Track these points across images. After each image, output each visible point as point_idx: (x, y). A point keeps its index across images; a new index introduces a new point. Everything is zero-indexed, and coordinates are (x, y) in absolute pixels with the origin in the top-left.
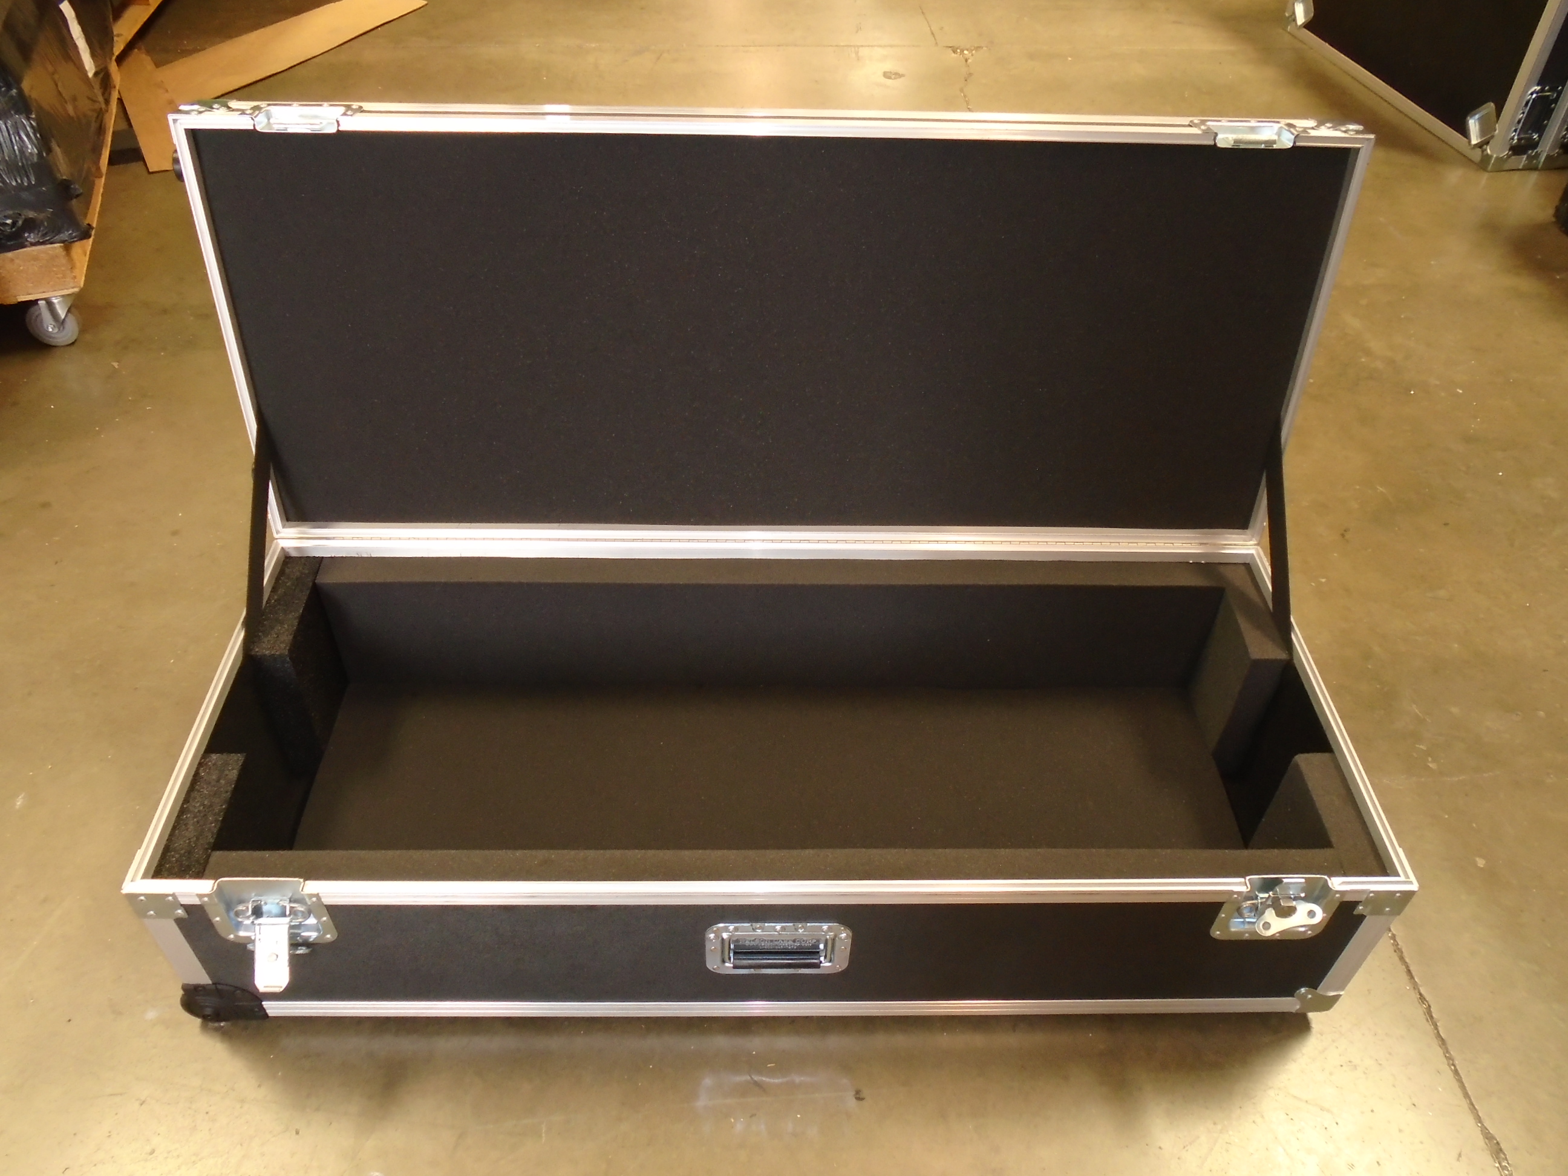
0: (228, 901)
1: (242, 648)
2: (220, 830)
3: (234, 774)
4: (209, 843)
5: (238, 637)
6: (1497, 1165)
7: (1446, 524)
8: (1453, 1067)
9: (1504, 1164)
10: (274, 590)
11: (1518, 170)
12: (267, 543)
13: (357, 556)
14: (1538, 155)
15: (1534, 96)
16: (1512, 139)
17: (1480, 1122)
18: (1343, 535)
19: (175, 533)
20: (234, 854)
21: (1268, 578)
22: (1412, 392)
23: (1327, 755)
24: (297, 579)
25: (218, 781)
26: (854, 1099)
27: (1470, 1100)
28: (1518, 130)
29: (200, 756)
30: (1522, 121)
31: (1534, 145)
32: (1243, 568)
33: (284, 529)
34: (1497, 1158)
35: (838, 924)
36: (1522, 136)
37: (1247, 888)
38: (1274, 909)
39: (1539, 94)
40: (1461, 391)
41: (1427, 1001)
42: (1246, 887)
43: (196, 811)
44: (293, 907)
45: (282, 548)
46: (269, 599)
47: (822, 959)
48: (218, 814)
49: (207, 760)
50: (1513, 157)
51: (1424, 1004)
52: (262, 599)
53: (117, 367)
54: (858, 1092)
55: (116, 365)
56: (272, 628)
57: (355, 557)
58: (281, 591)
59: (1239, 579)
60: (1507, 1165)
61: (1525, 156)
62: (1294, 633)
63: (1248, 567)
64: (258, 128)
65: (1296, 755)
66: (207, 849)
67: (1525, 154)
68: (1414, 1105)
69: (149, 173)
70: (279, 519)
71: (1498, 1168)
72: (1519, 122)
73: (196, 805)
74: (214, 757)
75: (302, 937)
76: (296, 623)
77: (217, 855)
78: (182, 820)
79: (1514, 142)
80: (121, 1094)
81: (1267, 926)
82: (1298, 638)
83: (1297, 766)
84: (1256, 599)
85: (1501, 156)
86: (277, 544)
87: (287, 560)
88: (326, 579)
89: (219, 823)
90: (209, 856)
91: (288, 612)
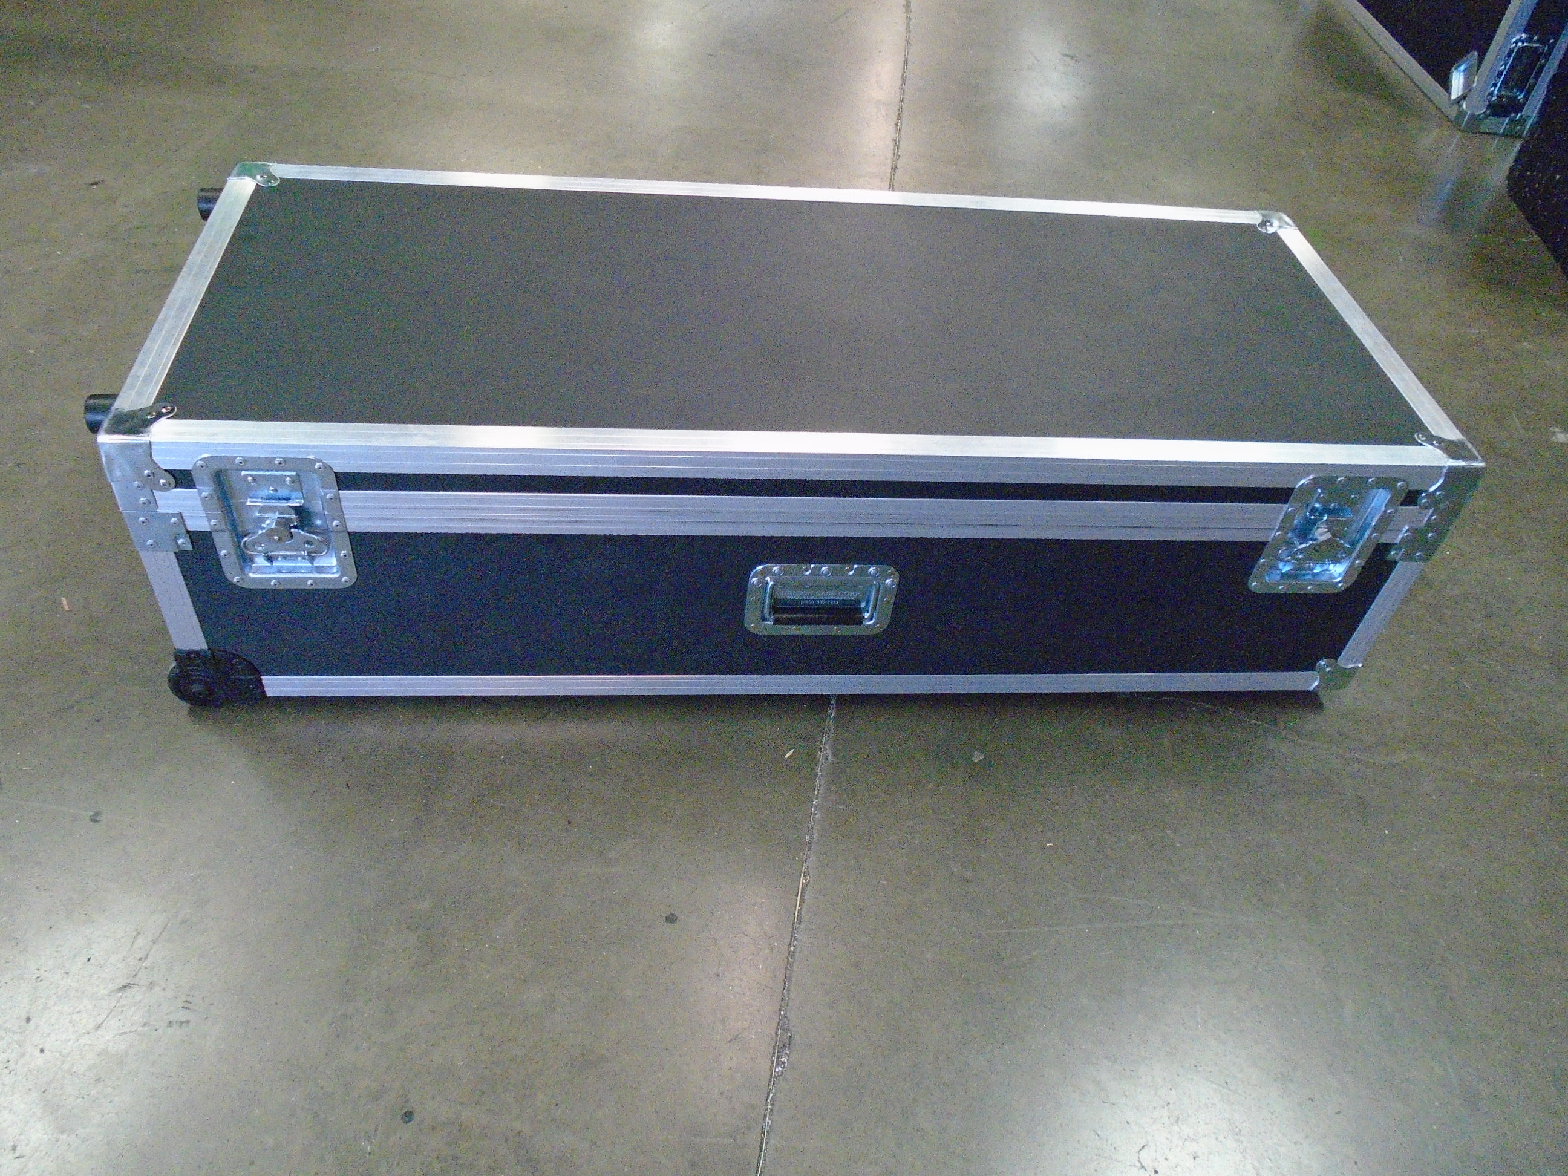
11: (1498, 135)
14: (1523, 121)
15: (1520, 44)
16: (1491, 94)
28: (1499, 85)
30: (1504, 73)
31: (1519, 107)
36: (1503, 93)
39: (1525, 44)
50: (1491, 117)
61: (1507, 120)
67: (1506, 116)
72: (1500, 74)
79: (1493, 99)
85: (1477, 114)
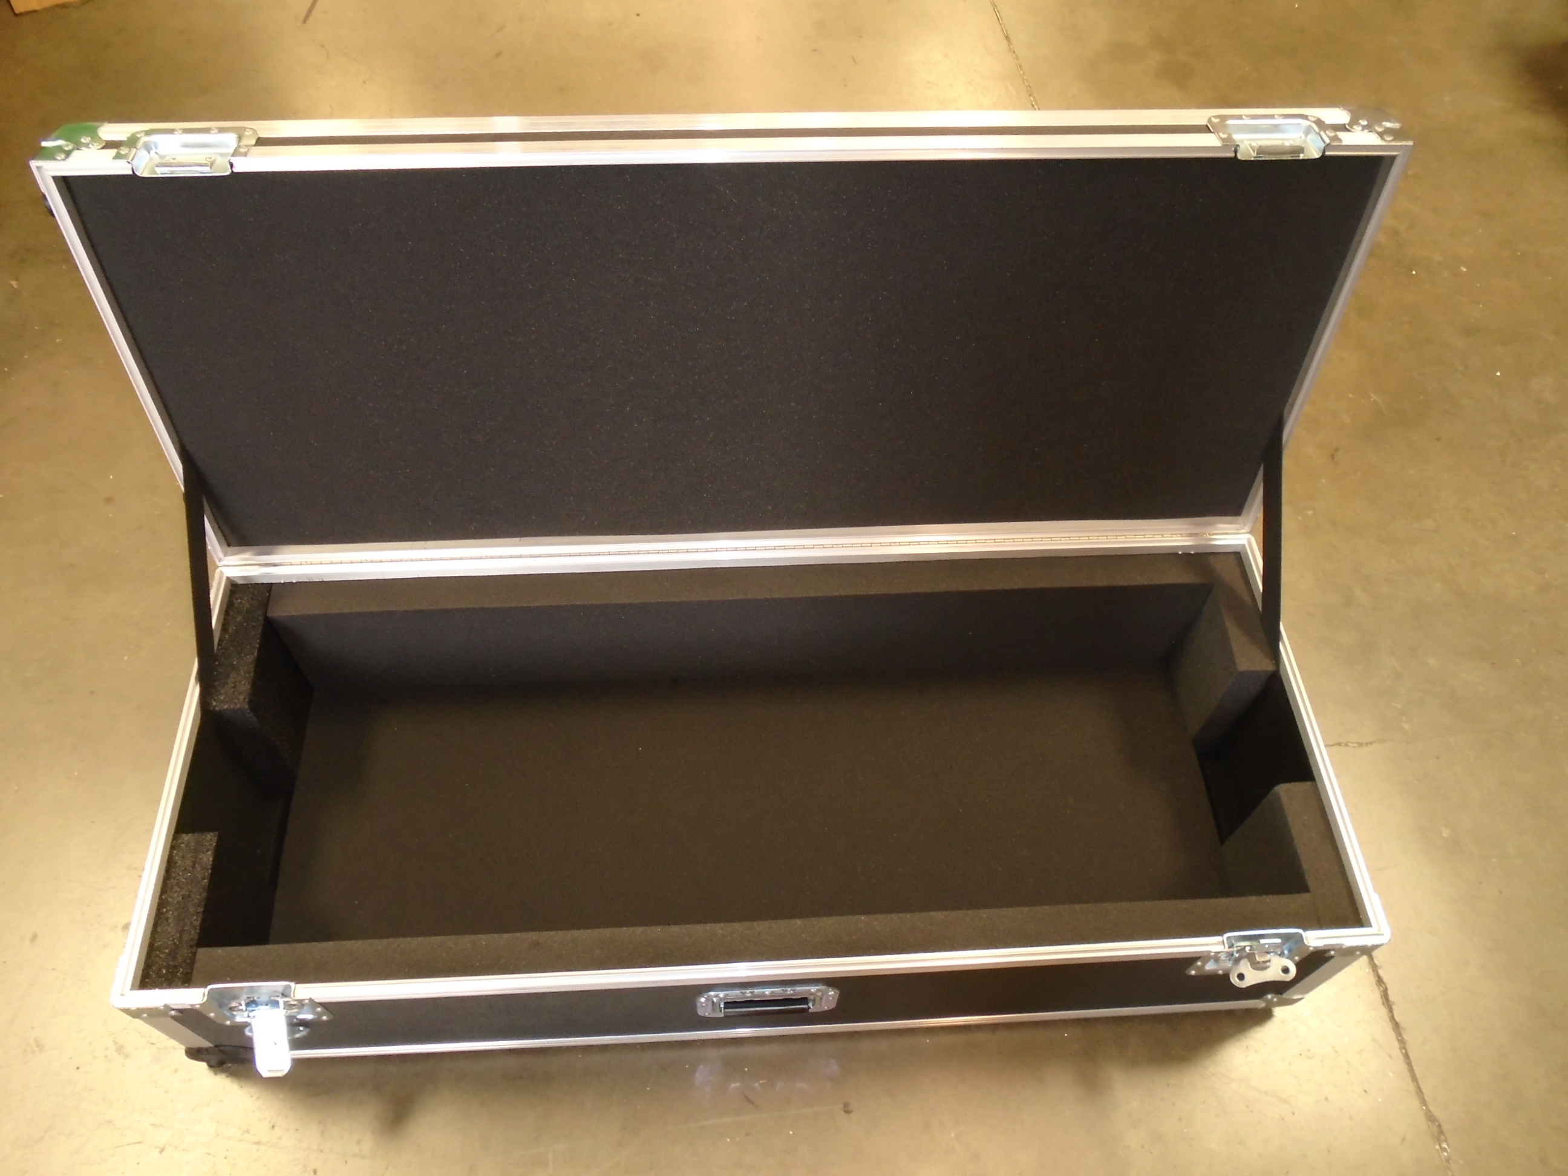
0: (220, 1000)
1: (199, 708)
2: (203, 921)
3: (208, 858)
4: (192, 940)
5: (193, 693)
6: (1438, 1147)
7: (1439, 439)
8: (1404, 1051)
9: (1445, 1145)
10: (224, 628)
12: (209, 573)
13: (308, 581)
17: (1425, 1105)
18: (1333, 457)
19: (109, 500)
20: (220, 951)
21: (1259, 575)
22: (1414, 273)
23: (1308, 783)
24: (248, 612)
25: (194, 867)
26: (843, 1113)
27: (1418, 1083)
29: (171, 837)
32: (1232, 557)
33: (226, 558)
34: (1438, 1140)
35: (825, 987)
37: (1225, 947)
38: (1249, 961)
40: (1465, 270)
41: (1384, 984)
42: (1223, 946)
43: (175, 902)
44: (287, 1001)
45: (228, 578)
46: (220, 640)
47: (810, 1005)
48: (199, 905)
49: (179, 841)
51: (1381, 986)
52: (213, 641)
53: (15, 286)
54: (846, 1105)
55: (14, 283)
56: (228, 676)
57: (306, 582)
58: (232, 629)
59: (1228, 573)
60: (1446, 1147)
62: (1282, 643)
63: (1238, 557)
64: (139, 174)
65: (1278, 783)
66: (191, 946)
68: (1365, 1091)
69: (16, 15)
70: (218, 545)
71: (1437, 1150)
73: (175, 897)
74: (186, 837)
75: (297, 1019)
76: (251, 668)
77: (204, 953)
78: (162, 913)
80: (140, 1143)
81: (1241, 977)
82: (1286, 649)
83: (1278, 798)
84: (1247, 598)
86: (222, 573)
87: (235, 589)
88: (280, 611)
89: (201, 915)
90: (194, 954)
91: (242, 655)
